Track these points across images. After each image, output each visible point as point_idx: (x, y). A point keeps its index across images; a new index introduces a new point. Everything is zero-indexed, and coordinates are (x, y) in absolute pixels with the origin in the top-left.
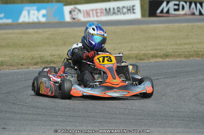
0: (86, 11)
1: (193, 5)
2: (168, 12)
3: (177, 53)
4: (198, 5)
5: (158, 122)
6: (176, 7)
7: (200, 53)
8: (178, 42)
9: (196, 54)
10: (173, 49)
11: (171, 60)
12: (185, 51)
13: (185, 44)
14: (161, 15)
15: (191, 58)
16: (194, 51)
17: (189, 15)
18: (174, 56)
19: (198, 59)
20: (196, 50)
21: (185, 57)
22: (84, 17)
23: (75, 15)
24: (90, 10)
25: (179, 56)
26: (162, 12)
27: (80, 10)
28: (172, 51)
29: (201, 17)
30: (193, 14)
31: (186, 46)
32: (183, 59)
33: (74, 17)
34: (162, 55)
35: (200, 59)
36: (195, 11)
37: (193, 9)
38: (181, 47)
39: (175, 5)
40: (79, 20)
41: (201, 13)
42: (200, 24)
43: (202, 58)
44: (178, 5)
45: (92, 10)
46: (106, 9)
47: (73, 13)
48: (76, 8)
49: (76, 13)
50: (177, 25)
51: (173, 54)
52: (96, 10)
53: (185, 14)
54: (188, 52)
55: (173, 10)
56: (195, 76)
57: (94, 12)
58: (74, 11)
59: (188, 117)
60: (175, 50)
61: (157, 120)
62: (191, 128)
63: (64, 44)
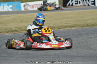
0: (32, 5)
1: (85, 1)
2: (72, 5)
3: (77, 25)
4: (87, 1)
5: (69, 59)
6: (76, 2)
7: (89, 25)
8: (78, 19)
9: (87, 25)
10: (75, 23)
11: (74, 28)
12: (81, 24)
13: (81, 20)
14: (69, 6)
15: (85, 27)
17: (82, 6)
18: (76, 26)
19: (88, 27)
20: (87, 23)
21: (82, 27)
22: (31, 8)
23: (26, 7)
24: (34, 5)
25: (79, 26)
26: (69, 5)
27: (29, 5)
28: (75, 24)
29: (89, 7)
30: (85, 6)
31: (81, 22)
32: (81, 28)
33: (26, 8)
34: (70, 26)
35: (89, 27)
36: (86, 4)
37: (85, 3)
38: (80, 22)
39: (76, 1)
40: (28, 10)
41: (88, 5)
42: (88, 10)
43: (90, 27)
44: (77, 1)
45: (35, 5)
46: (42, 4)
47: (25, 6)
48: (27, 4)
49: (27, 6)
50: (77, 11)
51: (75, 25)
52: (37, 5)
53: (81, 6)
54: (83, 24)
55: (75, 4)
56: (87, 36)
57: (36, 6)
58: (26, 5)
60: (76, 24)
61: (69, 58)
62: (86, 62)
63: (22, 22)
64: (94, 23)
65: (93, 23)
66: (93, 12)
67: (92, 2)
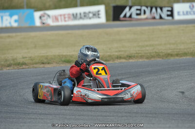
0: (55, 16)
1: (154, 10)
2: (130, 16)
3: (140, 55)
4: (159, 10)
6: (138, 12)
7: (161, 54)
8: (140, 44)
9: (157, 55)
11: (134, 61)
12: (147, 52)
13: (147, 46)
14: (124, 19)
15: (153, 59)
16: (156, 52)
17: (150, 19)
18: (137, 57)
19: (159, 59)
20: (157, 51)
21: (147, 58)
22: (53, 21)
23: (44, 20)
24: (58, 16)
25: (142, 57)
26: (125, 16)
27: (49, 16)
28: (135, 52)
29: (161, 21)
30: (154, 18)
31: (147, 48)
32: (145, 60)
33: (44, 22)
34: (125, 56)
35: (161, 59)
36: (155, 15)
37: (154, 13)
38: (144, 49)
39: (137, 10)
40: (48, 25)
41: (161, 18)
42: (160, 27)
43: (163, 59)
44: (140, 10)
45: (61, 15)
46: (73, 15)
47: (43, 18)
49: (45, 18)
50: (139, 28)
51: (136, 55)
52: (64, 15)
53: (147, 19)
54: (150, 53)
55: (135, 14)
56: (156, 76)
57: (63, 17)
58: (44, 16)
59: (151, 113)
60: (138, 52)
61: (122, 117)
62: (153, 124)
63: (35, 47)
64: (171, 51)
65: (169, 51)
66: (170, 30)
67: (168, 11)
